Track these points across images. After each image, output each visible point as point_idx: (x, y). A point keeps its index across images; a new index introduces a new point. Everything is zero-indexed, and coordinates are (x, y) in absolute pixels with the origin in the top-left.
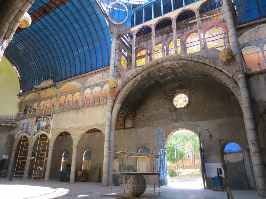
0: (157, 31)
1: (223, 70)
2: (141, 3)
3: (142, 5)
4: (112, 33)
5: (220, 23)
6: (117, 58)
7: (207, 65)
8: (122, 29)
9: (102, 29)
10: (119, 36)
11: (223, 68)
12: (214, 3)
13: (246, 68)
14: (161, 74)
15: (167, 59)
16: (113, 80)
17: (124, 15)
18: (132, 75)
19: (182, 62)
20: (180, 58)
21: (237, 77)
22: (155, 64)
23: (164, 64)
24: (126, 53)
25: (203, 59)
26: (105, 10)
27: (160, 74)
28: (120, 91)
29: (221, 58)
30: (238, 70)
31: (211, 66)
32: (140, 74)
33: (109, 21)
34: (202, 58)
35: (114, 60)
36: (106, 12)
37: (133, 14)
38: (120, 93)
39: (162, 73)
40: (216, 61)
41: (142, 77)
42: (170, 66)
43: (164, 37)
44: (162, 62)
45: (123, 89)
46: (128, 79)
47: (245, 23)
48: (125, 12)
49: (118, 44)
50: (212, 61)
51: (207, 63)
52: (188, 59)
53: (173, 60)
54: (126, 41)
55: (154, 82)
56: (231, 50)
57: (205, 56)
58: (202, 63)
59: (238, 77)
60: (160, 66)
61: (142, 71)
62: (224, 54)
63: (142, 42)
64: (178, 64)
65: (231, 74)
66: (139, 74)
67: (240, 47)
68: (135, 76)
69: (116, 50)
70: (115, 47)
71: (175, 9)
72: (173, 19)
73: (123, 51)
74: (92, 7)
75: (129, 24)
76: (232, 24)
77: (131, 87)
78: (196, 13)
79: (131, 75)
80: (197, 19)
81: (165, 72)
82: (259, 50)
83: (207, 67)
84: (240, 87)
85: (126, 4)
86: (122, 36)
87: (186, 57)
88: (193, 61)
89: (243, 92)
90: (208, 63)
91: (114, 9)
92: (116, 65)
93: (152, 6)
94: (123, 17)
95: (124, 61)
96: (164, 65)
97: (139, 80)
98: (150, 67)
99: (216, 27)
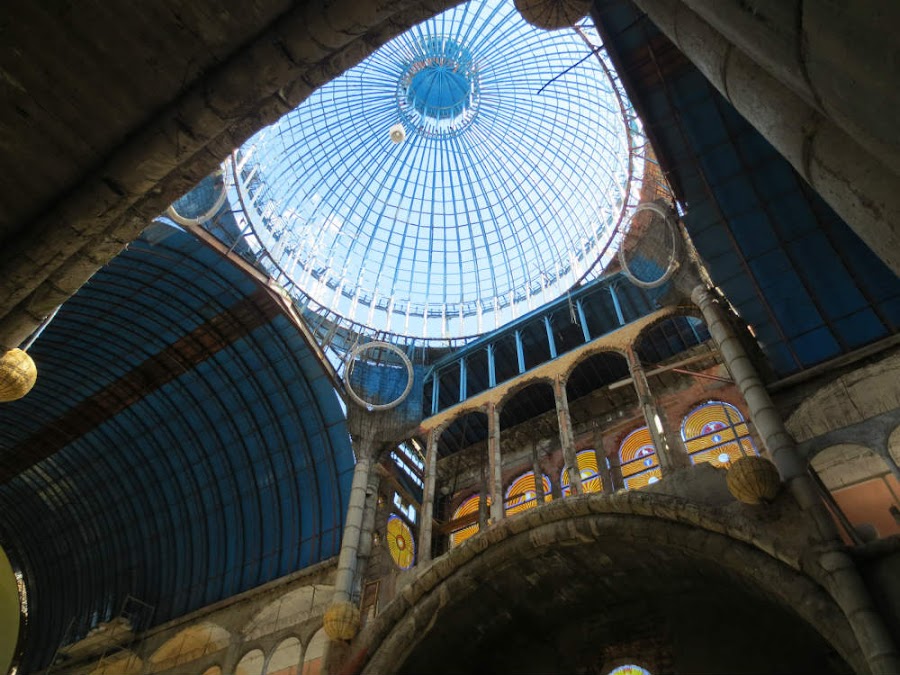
0: (516, 429)
1: (756, 542)
2: (453, 345)
3: (459, 348)
4: (357, 439)
5: (722, 389)
6: (369, 524)
7: (691, 527)
8: (394, 424)
9: (326, 426)
10: (383, 451)
11: (754, 536)
12: (687, 330)
13: (849, 529)
14: (532, 579)
15: (541, 516)
16: (343, 609)
17: (398, 381)
18: (416, 586)
19: (596, 523)
20: (589, 508)
21: (820, 566)
22: (500, 538)
23: (533, 535)
24: (411, 508)
25: (672, 506)
26: (336, 368)
27: (529, 578)
28: (368, 659)
29: (735, 493)
30: (816, 536)
31: (709, 532)
32: (449, 580)
33: (348, 400)
34: (670, 502)
35: (358, 532)
36: (340, 373)
37: (431, 377)
38: (370, 665)
39: (535, 574)
40: (724, 508)
41: (454, 591)
42: (557, 542)
43: (543, 449)
44: (525, 527)
45: (382, 646)
46: (402, 601)
47: (798, 371)
48: (403, 372)
49: (377, 475)
50: (709, 509)
51: (691, 518)
52: (617, 509)
53: (566, 519)
54: (412, 470)
55: (509, 616)
56: (768, 462)
57: (681, 493)
58: (673, 522)
59: (825, 566)
60: (518, 542)
61: (453, 566)
62: (742, 476)
63: (470, 467)
64: (586, 531)
65: (791, 557)
66: (442, 581)
67: (801, 451)
68: (427, 590)
69: (368, 496)
70: (365, 488)
71: (560, 352)
72: (557, 381)
73: (397, 499)
74: (296, 361)
75: (416, 408)
76: (750, 377)
77: (411, 636)
78: (626, 356)
79: (413, 586)
80: (633, 375)
81: (545, 571)
82: (883, 466)
83: (693, 534)
84: (846, 612)
85: (405, 348)
86: (391, 447)
87: (610, 504)
88: (639, 515)
89: (866, 634)
90: (695, 520)
91: (365, 364)
92: (364, 551)
93: (489, 350)
94: (396, 386)
95: (400, 537)
96: (532, 540)
97: (442, 604)
98: (483, 552)
99: (710, 402)
